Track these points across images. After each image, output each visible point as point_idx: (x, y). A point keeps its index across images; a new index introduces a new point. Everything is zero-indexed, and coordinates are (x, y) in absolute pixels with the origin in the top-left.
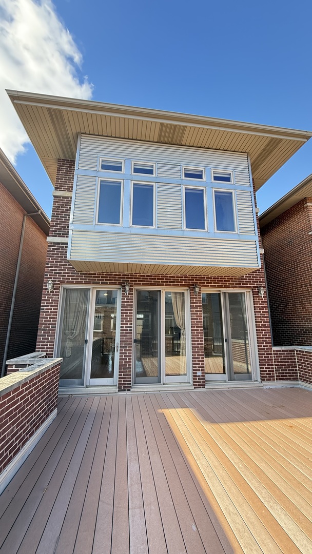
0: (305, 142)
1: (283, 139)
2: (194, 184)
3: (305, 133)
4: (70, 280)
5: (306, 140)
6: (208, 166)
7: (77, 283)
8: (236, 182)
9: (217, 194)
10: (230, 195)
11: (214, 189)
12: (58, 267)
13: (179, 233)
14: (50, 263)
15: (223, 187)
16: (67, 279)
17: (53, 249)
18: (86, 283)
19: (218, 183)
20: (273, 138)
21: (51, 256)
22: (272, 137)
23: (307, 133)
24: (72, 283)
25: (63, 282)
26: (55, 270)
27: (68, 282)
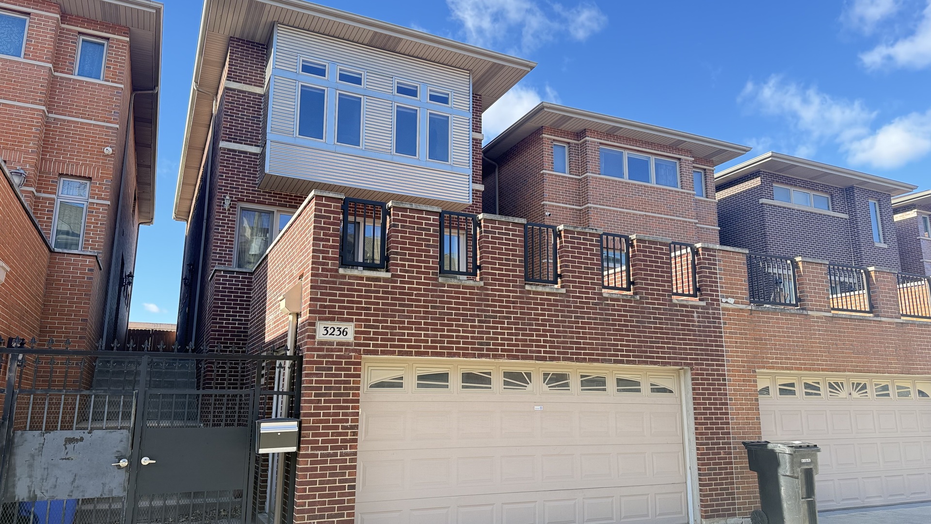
0: (529, 72)
1: (505, 66)
2: (407, 102)
3: (528, 63)
4: (250, 198)
5: (529, 70)
6: (425, 81)
7: (259, 203)
8: (454, 106)
9: (431, 116)
10: (446, 119)
11: (429, 111)
12: (234, 181)
13: (388, 157)
14: (224, 175)
15: (439, 109)
16: (246, 196)
17: (227, 157)
18: (270, 204)
19: (434, 104)
20: (496, 63)
21: (225, 167)
22: (493, 62)
23: (530, 63)
24: (253, 202)
25: (242, 200)
26: (230, 184)
27: (248, 201)
